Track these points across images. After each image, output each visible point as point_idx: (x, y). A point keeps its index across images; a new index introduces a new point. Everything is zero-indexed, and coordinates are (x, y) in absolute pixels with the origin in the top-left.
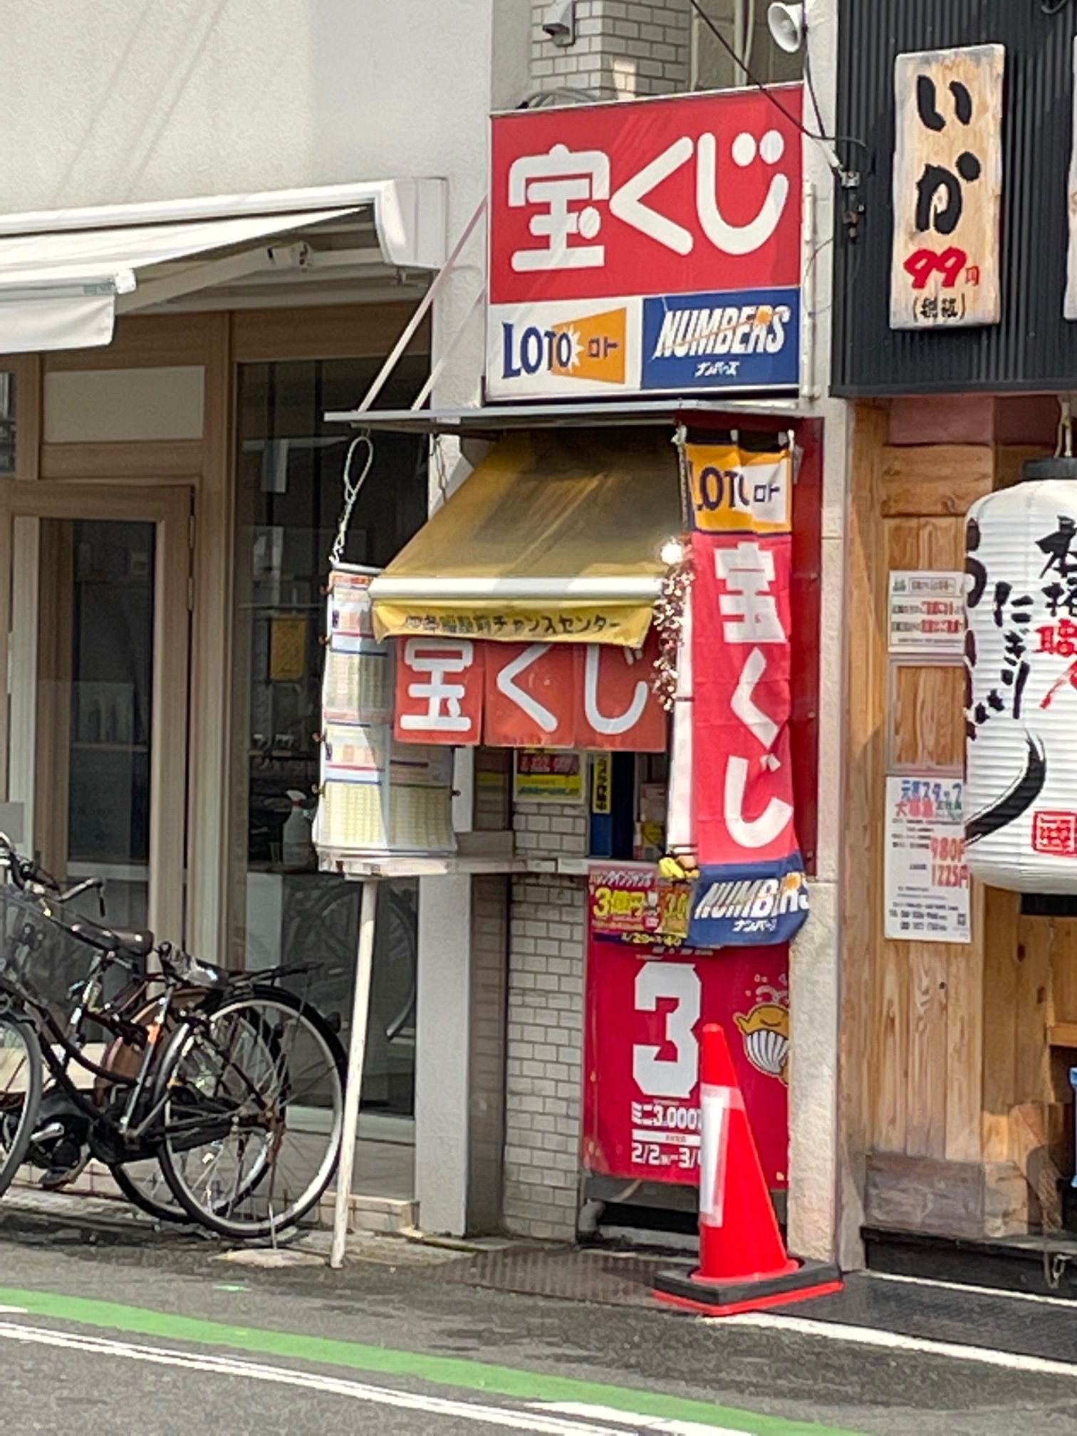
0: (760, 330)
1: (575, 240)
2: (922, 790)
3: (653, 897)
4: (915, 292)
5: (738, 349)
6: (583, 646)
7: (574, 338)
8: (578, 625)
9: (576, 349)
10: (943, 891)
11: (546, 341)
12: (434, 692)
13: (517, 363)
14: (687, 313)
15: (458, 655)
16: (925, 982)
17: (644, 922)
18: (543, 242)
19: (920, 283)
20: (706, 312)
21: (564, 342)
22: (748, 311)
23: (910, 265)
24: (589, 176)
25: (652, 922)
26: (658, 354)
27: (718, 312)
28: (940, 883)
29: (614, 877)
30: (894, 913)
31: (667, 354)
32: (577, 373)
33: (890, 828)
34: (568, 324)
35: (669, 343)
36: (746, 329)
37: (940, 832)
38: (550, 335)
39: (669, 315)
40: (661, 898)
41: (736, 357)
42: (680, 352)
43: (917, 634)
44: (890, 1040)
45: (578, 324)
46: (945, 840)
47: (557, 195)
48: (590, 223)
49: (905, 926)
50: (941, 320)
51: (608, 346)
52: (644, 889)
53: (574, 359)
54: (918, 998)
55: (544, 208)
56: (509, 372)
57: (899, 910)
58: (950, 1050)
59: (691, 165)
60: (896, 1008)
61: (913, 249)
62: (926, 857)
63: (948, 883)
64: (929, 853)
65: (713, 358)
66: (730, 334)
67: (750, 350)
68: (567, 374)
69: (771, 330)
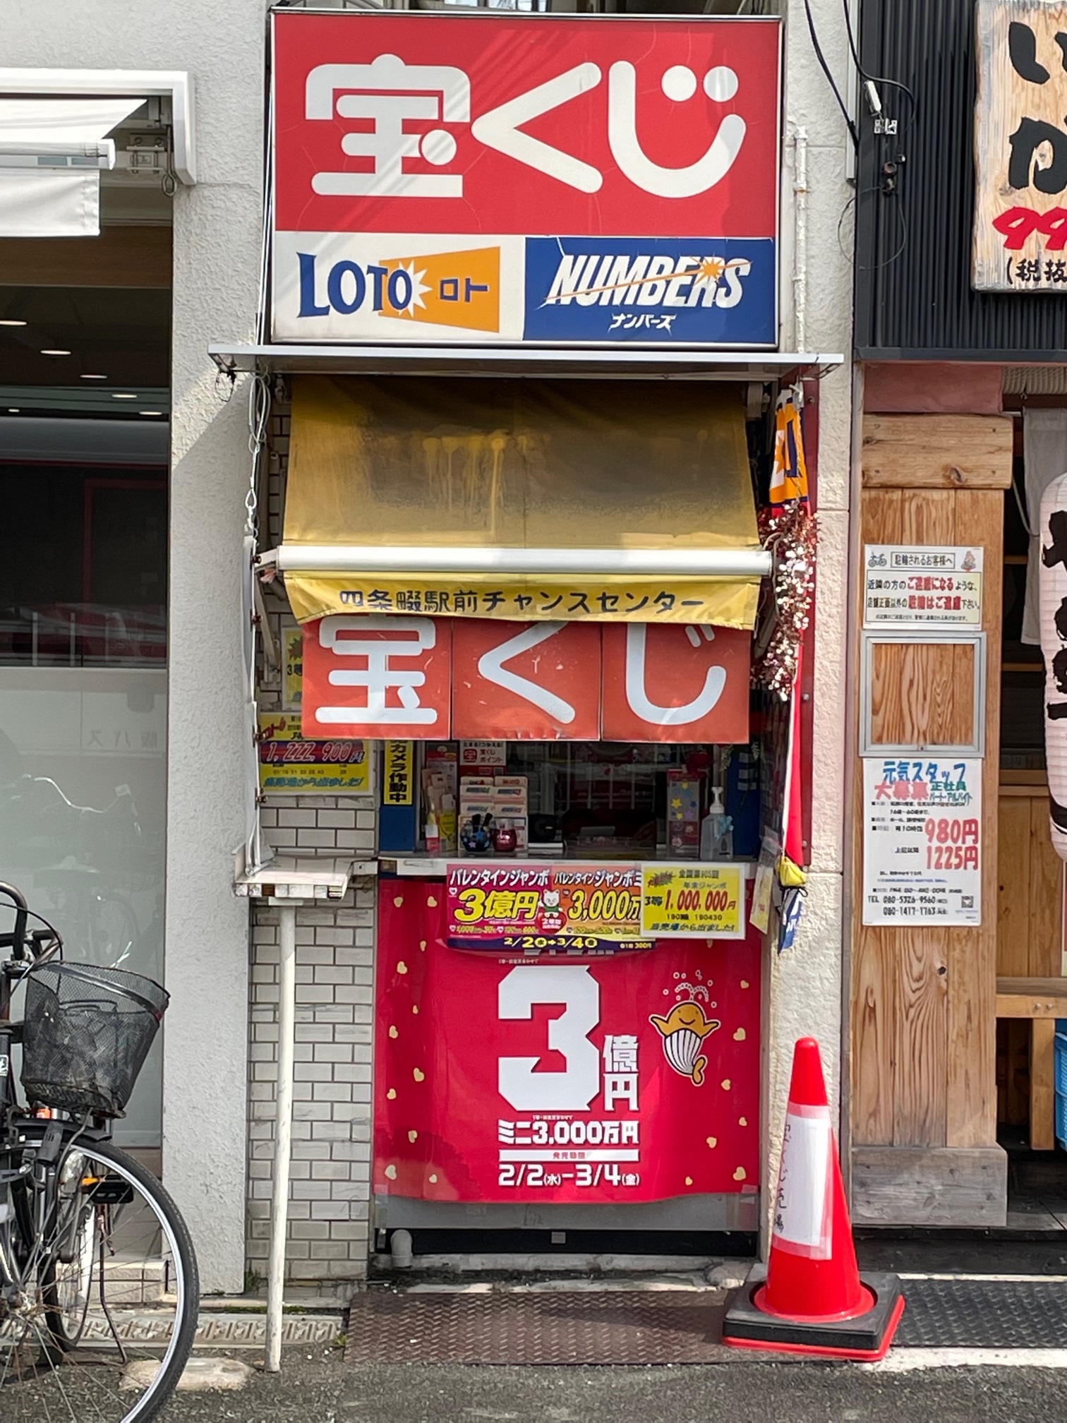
0: (706, 282)
1: (415, 166)
2: (912, 772)
3: (552, 897)
4: (1009, 253)
5: (672, 300)
6: (624, 626)
7: (416, 279)
8: (624, 602)
9: (418, 289)
10: (943, 874)
11: (370, 279)
12: (376, 678)
13: (322, 299)
14: (595, 259)
15: (414, 636)
16: (917, 968)
17: (539, 923)
18: (366, 165)
19: (1015, 242)
20: (623, 261)
21: (401, 282)
22: (685, 261)
23: (1001, 223)
24: (439, 94)
25: (553, 924)
26: (551, 301)
27: (642, 261)
28: (938, 866)
29: (486, 876)
30: (874, 900)
31: (566, 301)
32: (420, 316)
33: (869, 812)
34: (406, 262)
35: (568, 289)
36: (687, 280)
37: (936, 814)
38: (377, 272)
39: (567, 260)
40: (563, 897)
41: (670, 310)
42: (584, 301)
43: (905, 611)
44: (870, 1030)
45: (421, 262)
46: (944, 822)
47: (389, 113)
48: (441, 147)
49: (889, 912)
50: (1044, 284)
51: (469, 288)
52: (537, 888)
53: (416, 299)
54: (907, 984)
55: (367, 126)
56: (308, 308)
57: (880, 896)
58: (953, 1036)
59: (601, 93)
60: (877, 995)
61: (1004, 206)
62: (920, 840)
63: (948, 866)
64: (924, 835)
65: (637, 310)
66: (661, 285)
67: (692, 302)
68: (407, 316)
69: (722, 282)
